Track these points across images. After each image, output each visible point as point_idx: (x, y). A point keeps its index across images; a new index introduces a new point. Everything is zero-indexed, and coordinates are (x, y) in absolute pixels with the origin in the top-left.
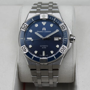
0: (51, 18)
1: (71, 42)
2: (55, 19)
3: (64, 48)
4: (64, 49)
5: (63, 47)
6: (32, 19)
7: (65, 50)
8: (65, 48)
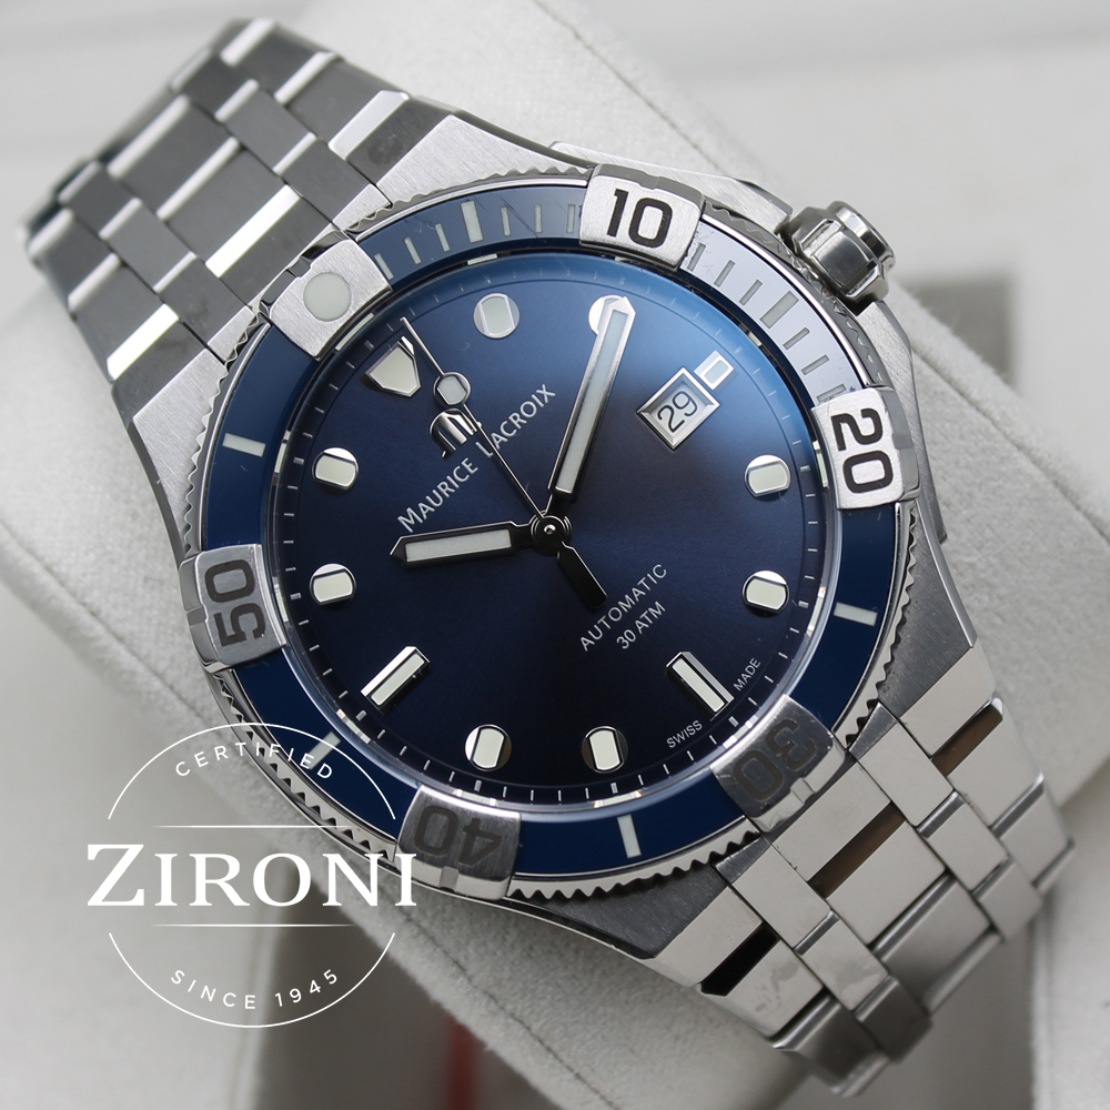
0: (426, 242)
1: (859, 306)
2: (469, 210)
3: (867, 427)
4: (877, 436)
5: (838, 420)
6: (233, 442)
7: (886, 444)
8: (867, 413)
